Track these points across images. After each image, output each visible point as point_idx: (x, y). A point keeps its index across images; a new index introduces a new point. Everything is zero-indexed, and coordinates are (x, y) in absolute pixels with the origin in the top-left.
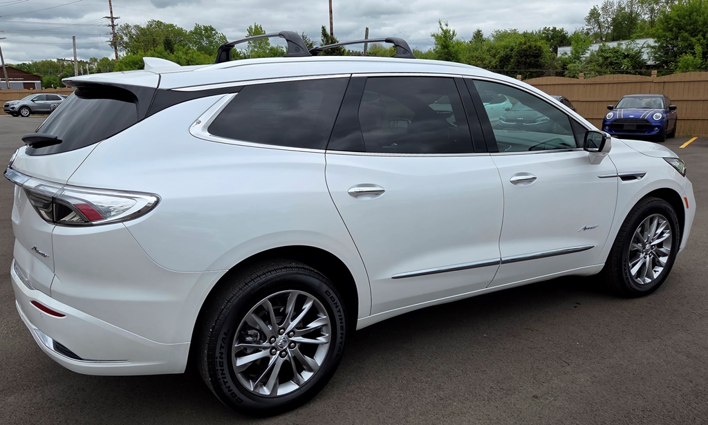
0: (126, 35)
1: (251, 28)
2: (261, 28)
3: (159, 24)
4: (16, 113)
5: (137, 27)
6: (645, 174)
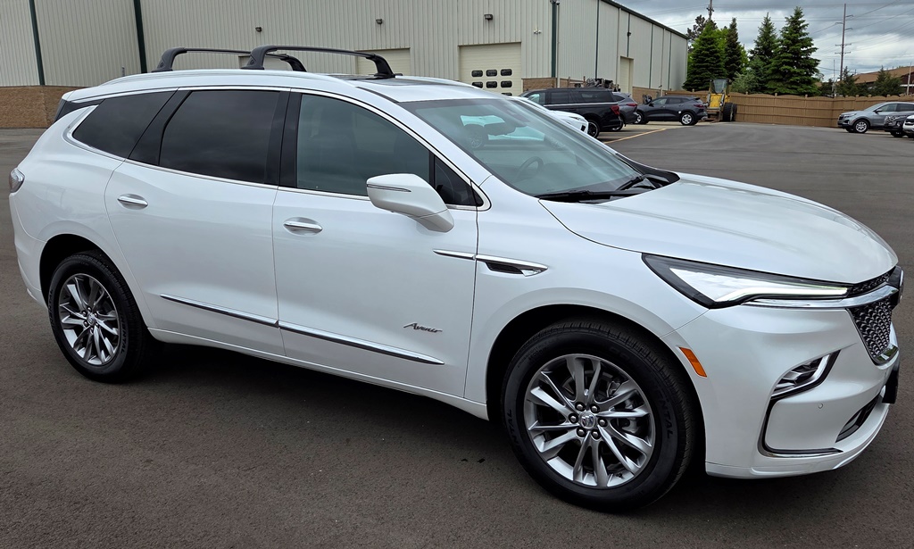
4: (851, 128)
6: (543, 270)
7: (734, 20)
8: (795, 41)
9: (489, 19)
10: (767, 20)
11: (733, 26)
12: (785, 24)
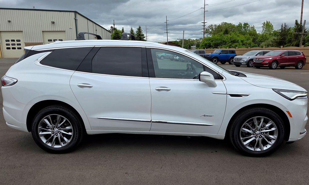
0: (211, 29)
1: (265, 23)
2: (270, 22)
3: (226, 23)
5: (215, 25)
6: (248, 95)
7: (123, 28)
8: (140, 35)
9: (53, 23)
10: (132, 29)
11: (123, 30)
12: (137, 30)
